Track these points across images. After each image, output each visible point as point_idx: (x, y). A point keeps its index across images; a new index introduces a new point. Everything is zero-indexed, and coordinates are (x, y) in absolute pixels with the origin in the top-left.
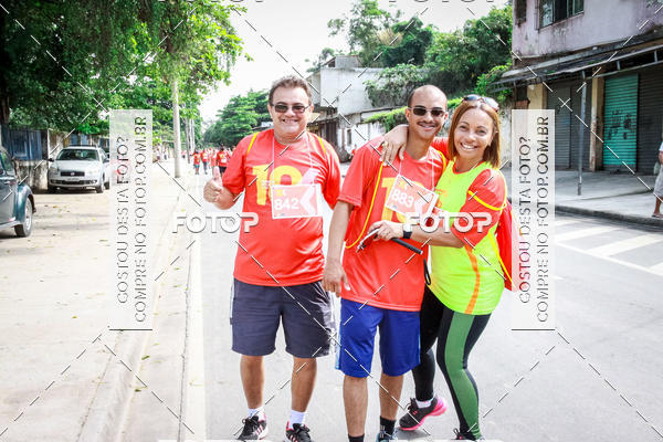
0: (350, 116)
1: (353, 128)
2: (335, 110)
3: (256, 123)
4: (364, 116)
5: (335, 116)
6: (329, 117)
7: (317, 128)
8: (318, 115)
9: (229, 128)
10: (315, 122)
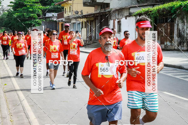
0: (120, 11)
1: (123, 20)
2: (108, 5)
3: (41, 12)
4: (132, 11)
5: (107, 10)
6: (103, 11)
7: (93, 19)
8: (93, 8)
9: (19, 17)
10: (90, 15)
